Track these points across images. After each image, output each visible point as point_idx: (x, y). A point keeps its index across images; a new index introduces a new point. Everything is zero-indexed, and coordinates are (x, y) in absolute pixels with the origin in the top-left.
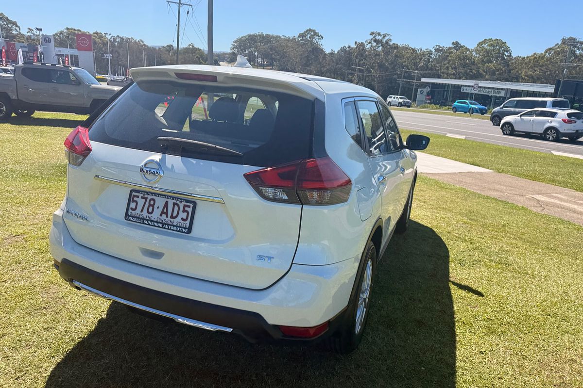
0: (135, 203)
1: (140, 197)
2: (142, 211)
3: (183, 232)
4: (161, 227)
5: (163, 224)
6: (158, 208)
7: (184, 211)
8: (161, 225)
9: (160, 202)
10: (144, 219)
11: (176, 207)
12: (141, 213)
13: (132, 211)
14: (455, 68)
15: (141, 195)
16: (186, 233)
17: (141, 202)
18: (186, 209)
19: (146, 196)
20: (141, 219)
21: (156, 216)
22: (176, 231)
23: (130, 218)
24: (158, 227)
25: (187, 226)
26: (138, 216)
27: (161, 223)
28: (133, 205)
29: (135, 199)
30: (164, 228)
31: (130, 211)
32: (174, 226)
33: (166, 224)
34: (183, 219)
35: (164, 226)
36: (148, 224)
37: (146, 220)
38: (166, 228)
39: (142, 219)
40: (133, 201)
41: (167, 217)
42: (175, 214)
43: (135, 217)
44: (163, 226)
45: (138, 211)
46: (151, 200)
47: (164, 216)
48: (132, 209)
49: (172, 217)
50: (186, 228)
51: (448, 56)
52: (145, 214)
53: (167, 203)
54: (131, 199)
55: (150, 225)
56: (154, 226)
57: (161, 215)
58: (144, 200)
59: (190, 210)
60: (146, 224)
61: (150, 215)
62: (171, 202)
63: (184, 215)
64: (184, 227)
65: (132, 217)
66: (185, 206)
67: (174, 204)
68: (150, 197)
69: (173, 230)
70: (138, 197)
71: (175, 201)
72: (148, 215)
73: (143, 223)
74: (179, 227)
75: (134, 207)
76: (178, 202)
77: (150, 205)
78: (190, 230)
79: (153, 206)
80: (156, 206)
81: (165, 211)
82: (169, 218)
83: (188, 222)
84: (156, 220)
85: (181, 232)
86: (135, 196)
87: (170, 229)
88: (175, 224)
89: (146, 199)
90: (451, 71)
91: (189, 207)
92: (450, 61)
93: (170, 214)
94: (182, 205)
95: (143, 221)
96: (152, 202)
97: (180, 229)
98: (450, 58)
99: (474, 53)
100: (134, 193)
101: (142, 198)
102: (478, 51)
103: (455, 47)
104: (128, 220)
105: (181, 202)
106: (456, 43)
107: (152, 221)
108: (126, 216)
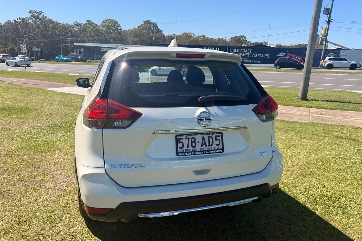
0: (181, 144)
1: (184, 139)
2: (188, 147)
3: (219, 152)
4: (205, 154)
5: (206, 151)
6: (198, 142)
7: (216, 140)
8: (204, 152)
9: (199, 138)
10: (191, 152)
11: (211, 139)
12: (188, 149)
13: (181, 149)
14: (92, 37)
15: (184, 137)
16: (222, 152)
17: (185, 142)
18: (217, 138)
19: (188, 137)
20: (189, 152)
21: (198, 147)
22: (215, 153)
23: (181, 154)
24: (203, 154)
25: (221, 148)
26: (186, 151)
27: (203, 151)
28: (180, 145)
29: (181, 141)
30: (207, 153)
31: (179, 149)
32: (213, 150)
33: (207, 151)
34: (217, 145)
35: (207, 152)
36: (195, 154)
37: (193, 152)
38: (208, 153)
39: (190, 152)
40: (180, 142)
41: (206, 146)
42: (211, 143)
43: (184, 152)
44: (206, 152)
45: (185, 148)
46: (192, 138)
47: (204, 146)
48: (180, 148)
49: (209, 145)
50: (221, 150)
51: (86, 29)
52: (191, 148)
53: (203, 137)
54: (177, 141)
55: (196, 154)
56: (200, 154)
57: (202, 146)
58: (187, 140)
59: (220, 138)
60: (193, 155)
61: (194, 148)
62: (206, 137)
63: (217, 142)
64: (219, 149)
65: (182, 153)
66: (216, 137)
67: (209, 137)
68: (190, 137)
69: (213, 153)
70: (182, 139)
71: (209, 135)
72: (193, 148)
73: (191, 155)
74: (216, 150)
75: (181, 146)
76: (211, 135)
77: (192, 142)
78: (223, 151)
79: (195, 142)
80: (197, 142)
81: (204, 143)
82: (208, 147)
83: (221, 146)
84: (199, 150)
85: (218, 152)
86: (180, 139)
87: (211, 153)
88: (213, 149)
89: (188, 139)
90: (90, 38)
91: (219, 136)
92: (88, 32)
93: (207, 144)
94: (214, 137)
95: (191, 153)
96: (193, 140)
97: (217, 151)
98: (87, 30)
99: (101, 27)
100: (178, 137)
101: (185, 139)
102: (103, 26)
103: (89, 24)
104: (180, 156)
105: (213, 135)
106: (89, 21)
107: (197, 152)
108: (177, 153)
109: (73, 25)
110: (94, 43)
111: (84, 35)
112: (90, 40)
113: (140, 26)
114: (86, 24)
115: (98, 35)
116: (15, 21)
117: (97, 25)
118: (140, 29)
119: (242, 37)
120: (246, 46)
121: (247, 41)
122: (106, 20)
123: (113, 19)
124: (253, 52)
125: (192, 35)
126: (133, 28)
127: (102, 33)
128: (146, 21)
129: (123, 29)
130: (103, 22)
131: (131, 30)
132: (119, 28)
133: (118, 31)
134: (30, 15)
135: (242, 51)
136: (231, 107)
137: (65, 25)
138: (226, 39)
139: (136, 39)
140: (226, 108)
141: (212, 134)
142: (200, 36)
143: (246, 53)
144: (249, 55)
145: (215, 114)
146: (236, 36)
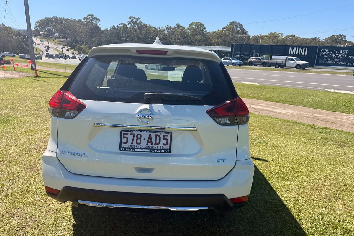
0: (126, 139)
1: (129, 134)
2: (132, 143)
3: (166, 152)
4: (149, 152)
5: (150, 149)
6: (144, 139)
7: (164, 139)
8: (149, 150)
9: (145, 136)
10: (135, 148)
11: (158, 138)
12: (132, 145)
13: (125, 145)
14: (179, 39)
15: (129, 133)
16: (168, 153)
17: (130, 137)
18: (165, 137)
19: (134, 133)
20: (132, 148)
21: (143, 144)
22: (161, 152)
23: (123, 149)
24: (147, 152)
25: (168, 148)
26: (130, 147)
27: (148, 149)
28: (124, 140)
29: (126, 136)
30: (152, 152)
31: (123, 144)
32: (158, 149)
33: (152, 149)
34: (164, 144)
35: (152, 150)
36: (139, 151)
37: (137, 148)
38: (153, 152)
39: (134, 148)
40: (124, 137)
41: (152, 144)
42: (158, 142)
43: (127, 148)
44: (150, 150)
45: (129, 143)
46: (137, 135)
47: (150, 144)
48: (124, 143)
49: (156, 144)
50: (168, 150)
51: (174, 32)
52: (135, 144)
53: (150, 135)
54: (122, 136)
55: (140, 151)
56: (144, 152)
57: (147, 144)
58: (133, 136)
59: (168, 138)
60: (137, 151)
61: (139, 145)
62: (153, 135)
63: (165, 142)
64: (166, 149)
65: (126, 148)
66: (164, 136)
67: (156, 135)
68: (136, 133)
69: (158, 152)
70: (127, 134)
71: (156, 134)
72: (137, 145)
73: (135, 151)
74: (163, 150)
75: (125, 141)
76: (159, 134)
77: (137, 138)
78: (170, 152)
79: (140, 139)
80: (142, 139)
81: (150, 140)
82: (154, 145)
83: (168, 146)
84: (144, 147)
85: (164, 152)
86: (124, 134)
87: (156, 152)
88: (159, 148)
89: (134, 135)
90: (177, 40)
91: (168, 136)
92: (176, 35)
93: (154, 142)
94: (162, 136)
95: (135, 150)
96: (139, 136)
97: (164, 151)
98: (176, 33)
99: (188, 30)
100: (123, 132)
101: (131, 134)
102: (189, 29)
103: (177, 27)
104: (122, 150)
105: (160, 134)
106: (178, 25)
107: (142, 149)
108: (120, 147)
109: (164, 29)
110: (180, 45)
111: (172, 38)
112: (178, 42)
113: (224, 28)
114: (175, 27)
115: (185, 37)
116: (117, 26)
117: (184, 28)
118: (224, 31)
119: (341, 36)
120: (342, 46)
121: (346, 40)
122: (193, 23)
123: (200, 22)
124: (349, 53)
125: (280, 35)
126: (218, 30)
127: (188, 36)
128: (232, 23)
129: (208, 31)
130: (190, 25)
131: (216, 32)
132: (204, 30)
133: (203, 33)
134: (130, 20)
135: (335, 51)
136: (179, 107)
137: (157, 29)
138: (320, 38)
139: (220, 40)
140: (173, 106)
141: (160, 132)
142: (289, 36)
143: (341, 53)
144: (344, 57)
145: (158, 112)
146: (333, 36)
